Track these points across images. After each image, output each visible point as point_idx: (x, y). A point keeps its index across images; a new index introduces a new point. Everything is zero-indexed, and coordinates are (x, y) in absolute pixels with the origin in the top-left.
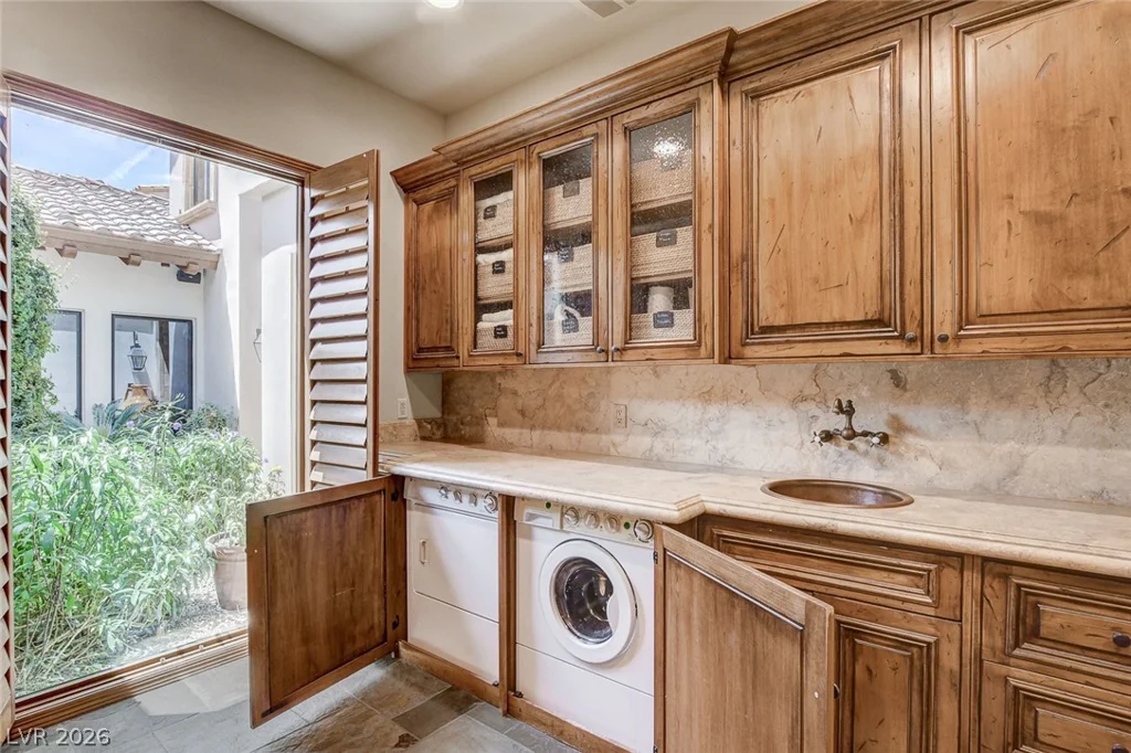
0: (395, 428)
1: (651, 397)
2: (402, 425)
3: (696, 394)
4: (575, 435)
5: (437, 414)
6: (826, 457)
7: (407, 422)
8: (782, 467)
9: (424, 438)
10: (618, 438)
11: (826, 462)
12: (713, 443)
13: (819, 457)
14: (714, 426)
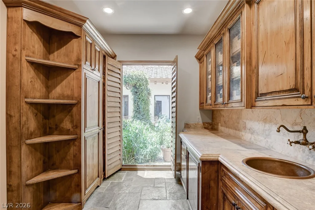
0: (196, 124)
1: (251, 120)
2: (198, 124)
3: (262, 119)
4: (234, 131)
5: (210, 121)
6: (304, 152)
7: (200, 123)
8: (288, 153)
9: (205, 128)
10: (243, 133)
11: (304, 155)
12: (267, 139)
13: (301, 152)
14: (267, 132)
